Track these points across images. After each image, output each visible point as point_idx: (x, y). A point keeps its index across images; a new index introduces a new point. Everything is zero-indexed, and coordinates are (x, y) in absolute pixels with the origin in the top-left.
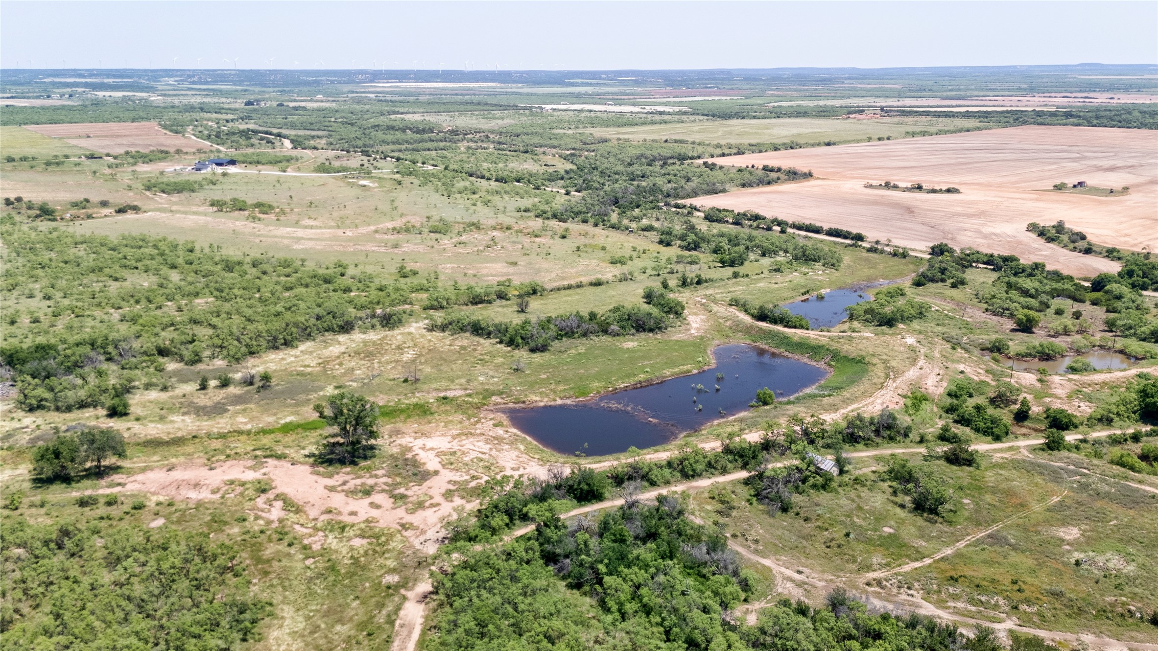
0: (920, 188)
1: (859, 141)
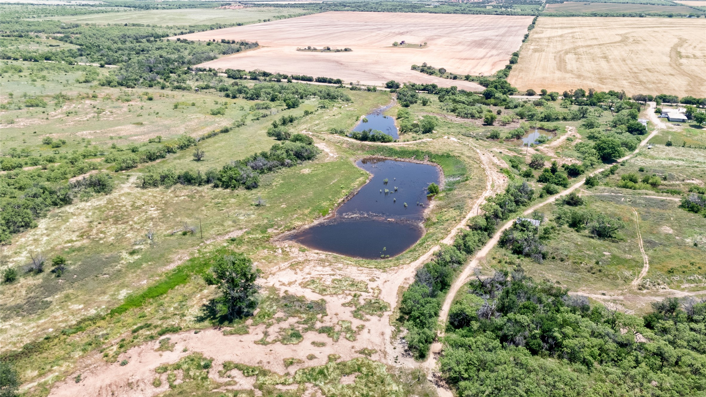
0: (329, 49)
1: (254, 22)
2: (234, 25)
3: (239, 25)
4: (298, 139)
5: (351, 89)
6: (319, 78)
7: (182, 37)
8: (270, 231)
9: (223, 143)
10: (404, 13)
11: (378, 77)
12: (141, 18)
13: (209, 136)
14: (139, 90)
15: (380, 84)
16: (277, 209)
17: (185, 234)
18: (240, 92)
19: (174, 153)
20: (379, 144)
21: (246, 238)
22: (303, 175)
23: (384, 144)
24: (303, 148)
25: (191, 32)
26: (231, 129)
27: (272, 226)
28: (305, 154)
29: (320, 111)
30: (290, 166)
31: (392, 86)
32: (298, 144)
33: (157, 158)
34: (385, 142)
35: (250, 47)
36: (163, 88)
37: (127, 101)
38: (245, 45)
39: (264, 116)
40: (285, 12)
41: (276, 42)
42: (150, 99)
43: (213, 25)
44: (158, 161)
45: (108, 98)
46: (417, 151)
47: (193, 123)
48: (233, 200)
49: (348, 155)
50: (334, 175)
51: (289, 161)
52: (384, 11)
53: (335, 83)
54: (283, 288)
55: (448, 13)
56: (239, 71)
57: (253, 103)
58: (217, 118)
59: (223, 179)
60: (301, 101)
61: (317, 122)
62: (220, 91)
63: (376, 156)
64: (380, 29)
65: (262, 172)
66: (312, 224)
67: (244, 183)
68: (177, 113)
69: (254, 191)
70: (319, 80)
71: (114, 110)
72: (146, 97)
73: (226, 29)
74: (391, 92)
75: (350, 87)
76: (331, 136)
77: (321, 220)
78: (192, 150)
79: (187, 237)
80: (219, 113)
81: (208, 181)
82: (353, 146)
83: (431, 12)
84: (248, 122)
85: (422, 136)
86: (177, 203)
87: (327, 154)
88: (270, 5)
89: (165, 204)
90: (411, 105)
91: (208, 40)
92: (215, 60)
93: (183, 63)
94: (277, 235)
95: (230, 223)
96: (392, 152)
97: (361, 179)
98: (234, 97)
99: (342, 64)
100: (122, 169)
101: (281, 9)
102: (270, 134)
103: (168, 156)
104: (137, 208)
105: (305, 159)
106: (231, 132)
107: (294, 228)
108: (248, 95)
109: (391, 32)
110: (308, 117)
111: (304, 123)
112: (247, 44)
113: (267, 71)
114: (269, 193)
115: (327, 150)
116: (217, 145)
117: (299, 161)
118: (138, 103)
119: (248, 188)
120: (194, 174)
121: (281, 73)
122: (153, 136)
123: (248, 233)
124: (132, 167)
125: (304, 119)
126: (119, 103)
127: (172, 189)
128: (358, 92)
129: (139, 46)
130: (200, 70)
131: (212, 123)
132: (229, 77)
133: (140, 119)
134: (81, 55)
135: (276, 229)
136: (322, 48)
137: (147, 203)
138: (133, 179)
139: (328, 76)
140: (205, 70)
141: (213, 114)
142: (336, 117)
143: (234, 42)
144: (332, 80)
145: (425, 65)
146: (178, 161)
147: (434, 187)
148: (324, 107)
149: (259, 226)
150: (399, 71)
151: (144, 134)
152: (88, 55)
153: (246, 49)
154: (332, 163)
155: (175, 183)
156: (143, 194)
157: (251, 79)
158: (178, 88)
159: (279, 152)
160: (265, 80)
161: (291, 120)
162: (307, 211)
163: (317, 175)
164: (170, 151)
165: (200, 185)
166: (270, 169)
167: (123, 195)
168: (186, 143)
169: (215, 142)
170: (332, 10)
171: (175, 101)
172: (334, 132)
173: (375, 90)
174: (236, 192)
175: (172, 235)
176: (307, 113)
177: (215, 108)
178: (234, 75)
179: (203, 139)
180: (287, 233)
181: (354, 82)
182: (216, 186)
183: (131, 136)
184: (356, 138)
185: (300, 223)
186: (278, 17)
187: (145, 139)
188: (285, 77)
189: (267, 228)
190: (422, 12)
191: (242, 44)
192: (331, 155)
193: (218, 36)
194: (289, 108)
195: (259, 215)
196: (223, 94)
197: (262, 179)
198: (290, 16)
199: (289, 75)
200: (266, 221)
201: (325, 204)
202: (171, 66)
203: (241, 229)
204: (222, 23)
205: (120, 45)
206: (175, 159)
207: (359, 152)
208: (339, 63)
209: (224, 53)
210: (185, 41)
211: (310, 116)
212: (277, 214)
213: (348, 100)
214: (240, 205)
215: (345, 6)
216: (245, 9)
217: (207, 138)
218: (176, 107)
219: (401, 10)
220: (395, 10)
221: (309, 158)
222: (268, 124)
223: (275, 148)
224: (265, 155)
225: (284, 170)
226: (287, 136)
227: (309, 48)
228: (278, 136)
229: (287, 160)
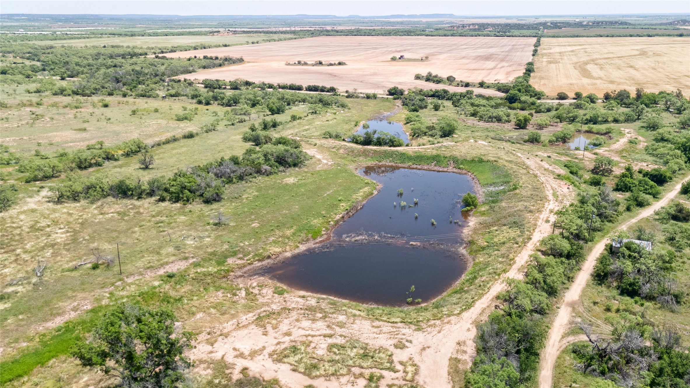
0: (320, 63)
1: (241, 44)
2: (219, 46)
3: (225, 46)
4: (281, 141)
5: (347, 97)
6: (309, 86)
7: (161, 55)
8: (230, 261)
9: (184, 149)
10: (399, 37)
11: (377, 86)
12: (123, 42)
13: (167, 142)
14: (95, 98)
15: (381, 92)
16: (246, 230)
17: (95, 267)
18: (215, 98)
19: (116, 160)
20: (386, 148)
21: (192, 273)
22: (287, 185)
23: (392, 148)
24: (287, 151)
25: (172, 51)
26: (197, 134)
27: (234, 254)
28: (290, 160)
29: (310, 116)
30: (268, 174)
31: (395, 93)
32: (281, 147)
33: (91, 166)
34: (395, 146)
35: (234, 63)
36: (125, 96)
37: (77, 107)
38: (228, 61)
39: (241, 121)
40: (275, 37)
41: (263, 58)
42: (106, 106)
43: (198, 46)
44: (91, 170)
45: (55, 105)
46: (438, 156)
47: (150, 129)
48: (183, 218)
49: (346, 163)
50: (329, 184)
51: (268, 168)
52: (378, 35)
53: (328, 91)
54: (241, 363)
56: (217, 80)
57: (229, 109)
58: (182, 124)
60: (287, 107)
61: (307, 127)
62: (193, 98)
63: (383, 163)
64: (375, 48)
65: (230, 181)
66: (297, 251)
67: (201, 195)
68: (135, 119)
69: (215, 206)
70: (310, 89)
71: (56, 117)
72: (101, 104)
73: (211, 49)
74: (395, 99)
75: (346, 95)
76: (324, 141)
77: (311, 245)
78: (140, 156)
79: (98, 271)
80: (186, 118)
81: (151, 194)
82: (353, 152)
83: (427, 36)
84: (220, 128)
85: (441, 140)
86: (99, 223)
87: (319, 160)
88: (260, 32)
89: (82, 224)
90: (420, 111)
91: (188, 57)
92: (193, 74)
93: (156, 75)
94: (241, 267)
95: (171, 250)
96: (403, 157)
97: (367, 189)
98: (208, 104)
99: (335, 76)
100: (36, 179)
101: (271, 35)
102: (246, 139)
103: (107, 163)
105: (290, 166)
106: (196, 139)
107: (269, 257)
108: (224, 101)
109: (387, 51)
110: (295, 123)
111: (290, 128)
112: (231, 59)
113: (250, 80)
114: (236, 208)
115: (319, 156)
116: (174, 152)
117: (281, 168)
118: (91, 110)
119: (207, 202)
120: (133, 184)
121: (266, 82)
122: (93, 142)
123: (196, 265)
124: (53, 176)
125: (291, 125)
126: (67, 110)
127: (99, 203)
128: (356, 99)
129: (112, 62)
130: (174, 81)
131: (174, 129)
132: (206, 87)
133: (86, 125)
134: (44, 70)
135: (240, 259)
136: (314, 63)
138: (45, 193)
140: (179, 81)
141: (178, 120)
142: (331, 122)
143: (217, 58)
144: (325, 88)
145: (430, 74)
146: (118, 170)
147: (470, 199)
148: (316, 113)
149: (214, 254)
150: (400, 81)
151: (84, 140)
152: (52, 69)
153: (230, 64)
154: (325, 171)
155: (105, 197)
156: (54, 211)
157: (231, 89)
158: (143, 96)
159: (254, 156)
160: (247, 89)
161: (275, 125)
162: (289, 232)
163: (305, 185)
164: (109, 157)
165: (140, 197)
166: (241, 178)
168: (135, 149)
169: (175, 149)
170: (324, 35)
171: (134, 108)
172: (328, 136)
173: (375, 97)
174: (189, 207)
175: (76, 269)
176: (294, 118)
177: (181, 113)
178: (212, 85)
179: (159, 145)
180: (258, 264)
181: (351, 90)
182: (162, 200)
183: (66, 142)
184: (357, 143)
185: (278, 250)
186: (267, 40)
187: (83, 145)
188: (271, 86)
189: (226, 257)
190: (418, 35)
191: (226, 59)
192: (325, 162)
193: (200, 54)
194: (273, 114)
195: (218, 237)
196: (195, 101)
197: (228, 190)
198: (280, 40)
199: (275, 85)
200: (226, 246)
201: (316, 222)
202: (141, 78)
203: (186, 259)
204: (207, 45)
205: (91, 61)
206: (115, 167)
207: (361, 158)
208: (332, 75)
209: (204, 67)
210: (164, 58)
211: (298, 121)
212: (244, 237)
213: (343, 106)
214: (191, 225)
215: (336, 32)
216: (233, 35)
217: (164, 144)
218: (134, 112)
219: (395, 34)
220: (389, 35)
221: (295, 165)
222: (245, 129)
223: (249, 152)
224: (235, 160)
225: (260, 179)
226: (268, 140)
227: (299, 63)
228: (257, 141)
229: (265, 167)
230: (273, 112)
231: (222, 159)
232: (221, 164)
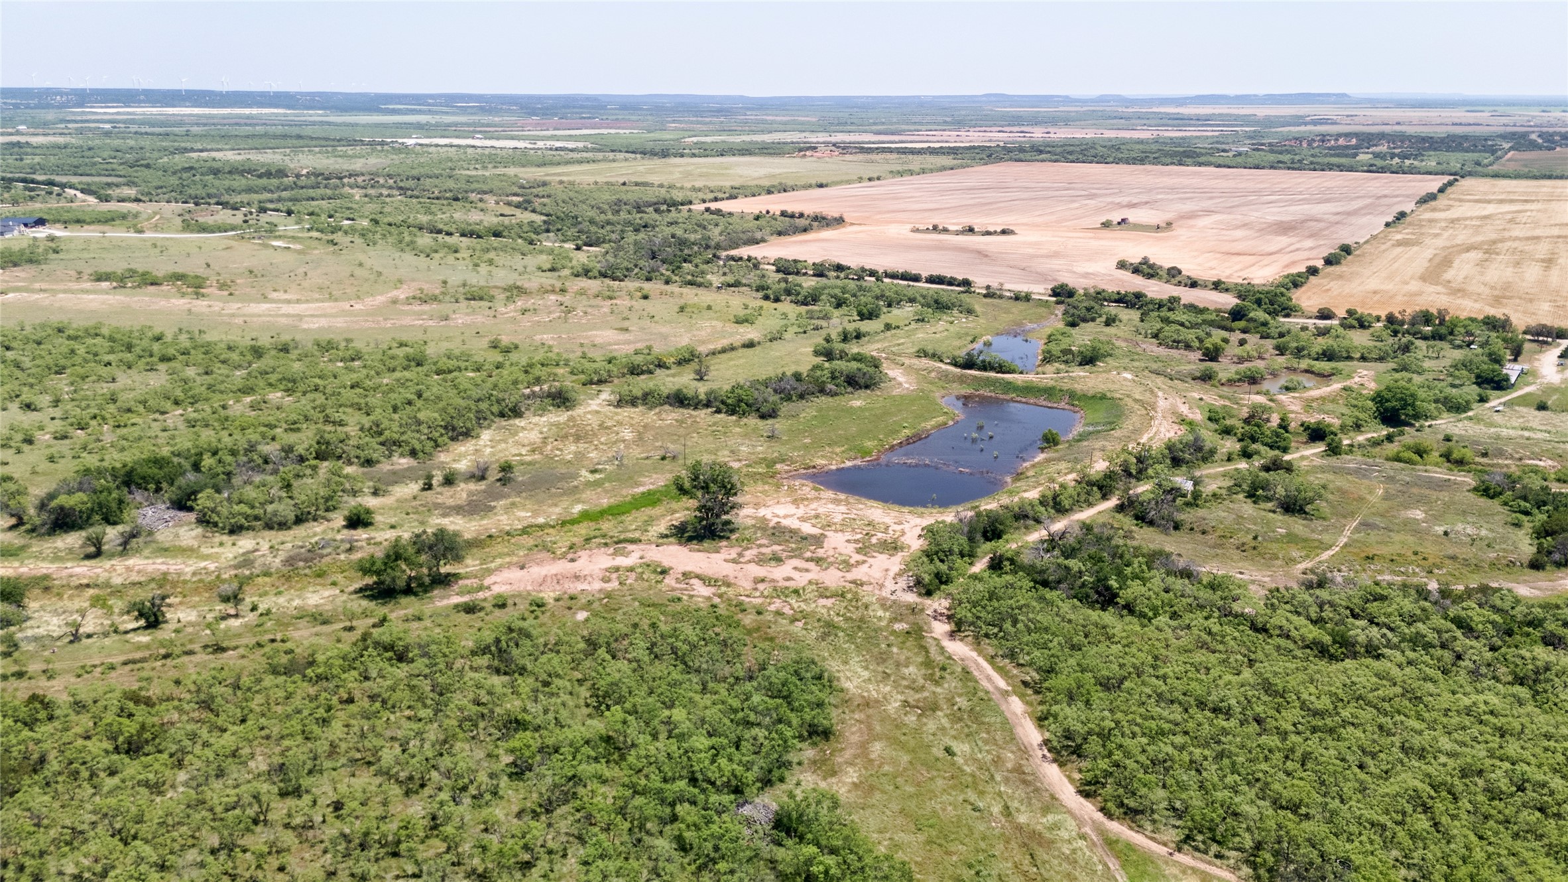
0: (971, 229)
1: (849, 182)
2: (810, 186)
3: (821, 186)
4: (856, 359)
5: (985, 296)
6: (931, 276)
7: (714, 206)
8: (778, 466)
9: (742, 361)
10: (1160, 167)
11: (1042, 277)
12: (651, 172)
13: (724, 351)
14: (630, 285)
15: (1040, 290)
16: (797, 444)
17: (663, 458)
18: (788, 292)
19: (668, 368)
20: (992, 374)
21: (744, 470)
22: (851, 407)
23: (1000, 375)
24: (861, 371)
25: (732, 197)
26: (759, 343)
27: (783, 461)
28: (862, 381)
29: (914, 325)
30: (833, 394)
31: (1062, 293)
32: (855, 365)
33: (643, 373)
34: (1003, 373)
35: (828, 225)
36: (667, 282)
37: (611, 298)
38: (821, 221)
39: (816, 329)
40: (916, 162)
41: (878, 217)
42: (646, 297)
43: (774, 186)
44: (642, 377)
45: (582, 292)
46: (1052, 389)
47: (703, 333)
48: (738, 430)
49: (934, 389)
50: (900, 411)
51: (834, 387)
52: (1118, 161)
53: (958, 285)
54: (776, 520)
55: (1257, 167)
56: (795, 261)
57: (803, 309)
58: (742, 329)
59: (729, 401)
60: (885, 310)
61: (902, 341)
62: (757, 290)
63: (981, 392)
64: (1092, 196)
65: (789, 399)
66: (843, 465)
67: (758, 411)
68: (683, 318)
69: (770, 421)
70: (932, 280)
71: (589, 310)
72: (639, 294)
73: (795, 193)
74: (1058, 303)
75: (984, 292)
76: (915, 361)
77: (858, 462)
78: (694, 366)
79: (666, 462)
80: (747, 321)
81: (708, 405)
82: (946, 376)
83: (1219, 166)
84: (787, 336)
85: (1074, 368)
86: (660, 427)
87: (900, 384)
88: (891, 151)
89: (644, 427)
90: (1082, 325)
91: (757, 212)
92: (762, 245)
93: (708, 247)
94: (786, 472)
95: (726, 453)
96: (1009, 387)
97: (941, 419)
98: (777, 300)
99: (987, 256)
100: (591, 383)
101: (911, 157)
102: (817, 353)
103: (658, 371)
104: (607, 428)
105: (861, 388)
106: (758, 347)
107: (814, 467)
108: (799, 298)
109: (1112, 203)
110: (889, 333)
111: (878, 341)
112: (824, 218)
113: (844, 262)
114: (791, 425)
115: (901, 379)
116: (732, 363)
117: (850, 389)
118: (627, 302)
119: (763, 417)
120: (690, 393)
121: (867, 267)
122: (640, 346)
123: (748, 466)
124: (606, 381)
125: (882, 336)
126: (599, 301)
127: (657, 410)
128: (996, 301)
129: (641, 219)
130: (733, 258)
131: (732, 334)
132: (778, 271)
133: (626, 324)
134: (548, 231)
135: (788, 465)
136: (959, 228)
137: (620, 423)
138: (605, 396)
139: (948, 273)
140: (741, 259)
141: (737, 323)
142: (938, 335)
143: (801, 215)
144: (955, 279)
145: (1145, 261)
146: (671, 379)
147: (1052, 434)
148: (923, 320)
149: (765, 459)
150: (1090, 271)
151: (628, 342)
152: (558, 230)
153: (821, 228)
154: (902, 396)
155: (662, 405)
156: (617, 414)
157: (814, 275)
158: (691, 283)
159: (820, 374)
160: (838, 277)
161: (858, 336)
162: (838, 450)
163: (872, 409)
164: (661, 365)
165: (696, 408)
166: (801, 397)
167: (589, 412)
168: (687, 356)
169: (731, 359)
170: (1011, 159)
171: (682, 302)
172: (923, 353)
173: (1027, 298)
174: (745, 420)
175: (647, 458)
176: (888, 327)
177: (742, 313)
178: (786, 268)
179: (714, 354)
180: (803, 471)
181: (994, 285)
182: (718, 411)
183: (610, 344)
185: (824, 462)
186: (899, 172)
187: (630, 349)
188: (872, 273)
189: (775, 463)
190: (1200, 164)
191: (816, 218)
192: (907, 386)
193: (775, 204)
194: (862, 320)
195: (769, 447)
196: (760, 294)
197: (785, 408)
198: (923, 171)
199: (881, 271)
200: (776, 454)
201: (869, 444)
202: (686, 251)
203: (740, 460)
204: (790, 183)
205: (610, 216)
206: (668, 376)
207: (955, 385)
208: (982, 254)
209: (780, 234)
210: (718, 212)
211: (893, 332)
212: (795, 449)
213: (970, 312)
214: (746, 436)
215: (1041, 152)
216: (841, 158)
217: (719, 353)
218: (682, 309)
219: (1156, 161)
220: (1141, 161)
221: (867, 387)
222: (818, 339)
223: (816, 367)
224: (797, 377)
225: (823, 400)
226: (843, 355)
227: (935, 228)
228: (829, 355)
229: (830, 387)
230: (863, 316)
231: (784, 374)
232: (781, 380)
